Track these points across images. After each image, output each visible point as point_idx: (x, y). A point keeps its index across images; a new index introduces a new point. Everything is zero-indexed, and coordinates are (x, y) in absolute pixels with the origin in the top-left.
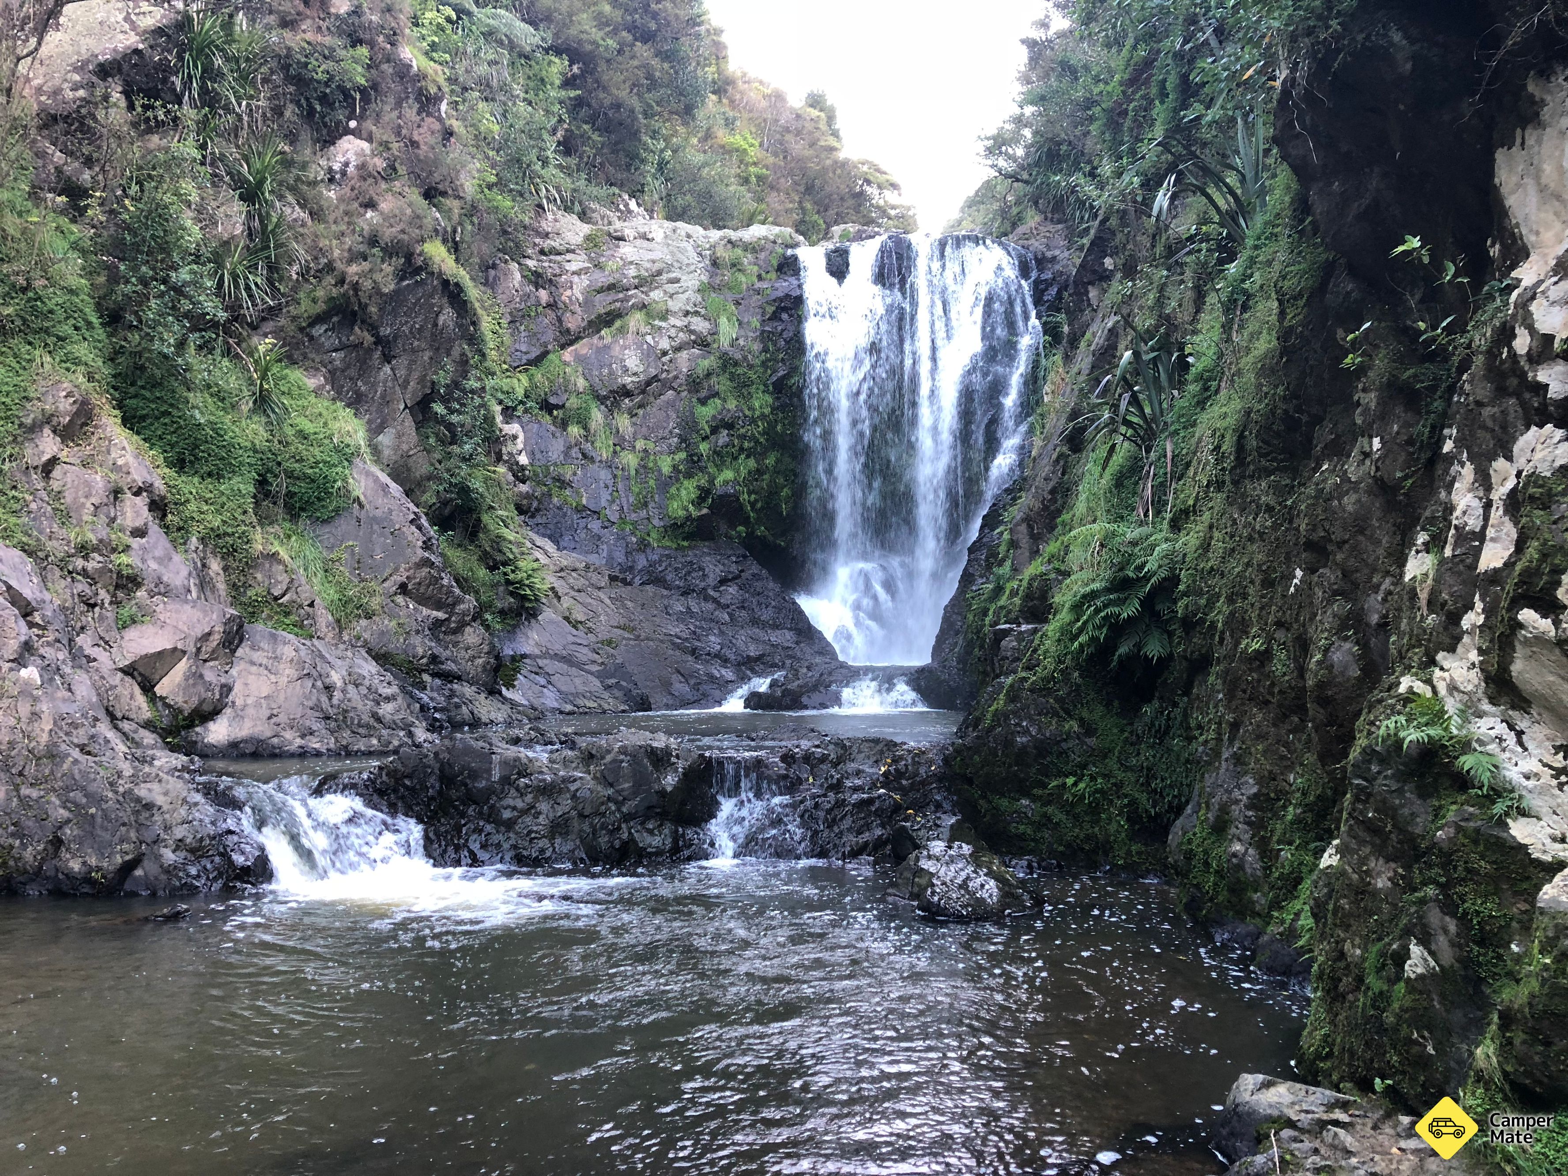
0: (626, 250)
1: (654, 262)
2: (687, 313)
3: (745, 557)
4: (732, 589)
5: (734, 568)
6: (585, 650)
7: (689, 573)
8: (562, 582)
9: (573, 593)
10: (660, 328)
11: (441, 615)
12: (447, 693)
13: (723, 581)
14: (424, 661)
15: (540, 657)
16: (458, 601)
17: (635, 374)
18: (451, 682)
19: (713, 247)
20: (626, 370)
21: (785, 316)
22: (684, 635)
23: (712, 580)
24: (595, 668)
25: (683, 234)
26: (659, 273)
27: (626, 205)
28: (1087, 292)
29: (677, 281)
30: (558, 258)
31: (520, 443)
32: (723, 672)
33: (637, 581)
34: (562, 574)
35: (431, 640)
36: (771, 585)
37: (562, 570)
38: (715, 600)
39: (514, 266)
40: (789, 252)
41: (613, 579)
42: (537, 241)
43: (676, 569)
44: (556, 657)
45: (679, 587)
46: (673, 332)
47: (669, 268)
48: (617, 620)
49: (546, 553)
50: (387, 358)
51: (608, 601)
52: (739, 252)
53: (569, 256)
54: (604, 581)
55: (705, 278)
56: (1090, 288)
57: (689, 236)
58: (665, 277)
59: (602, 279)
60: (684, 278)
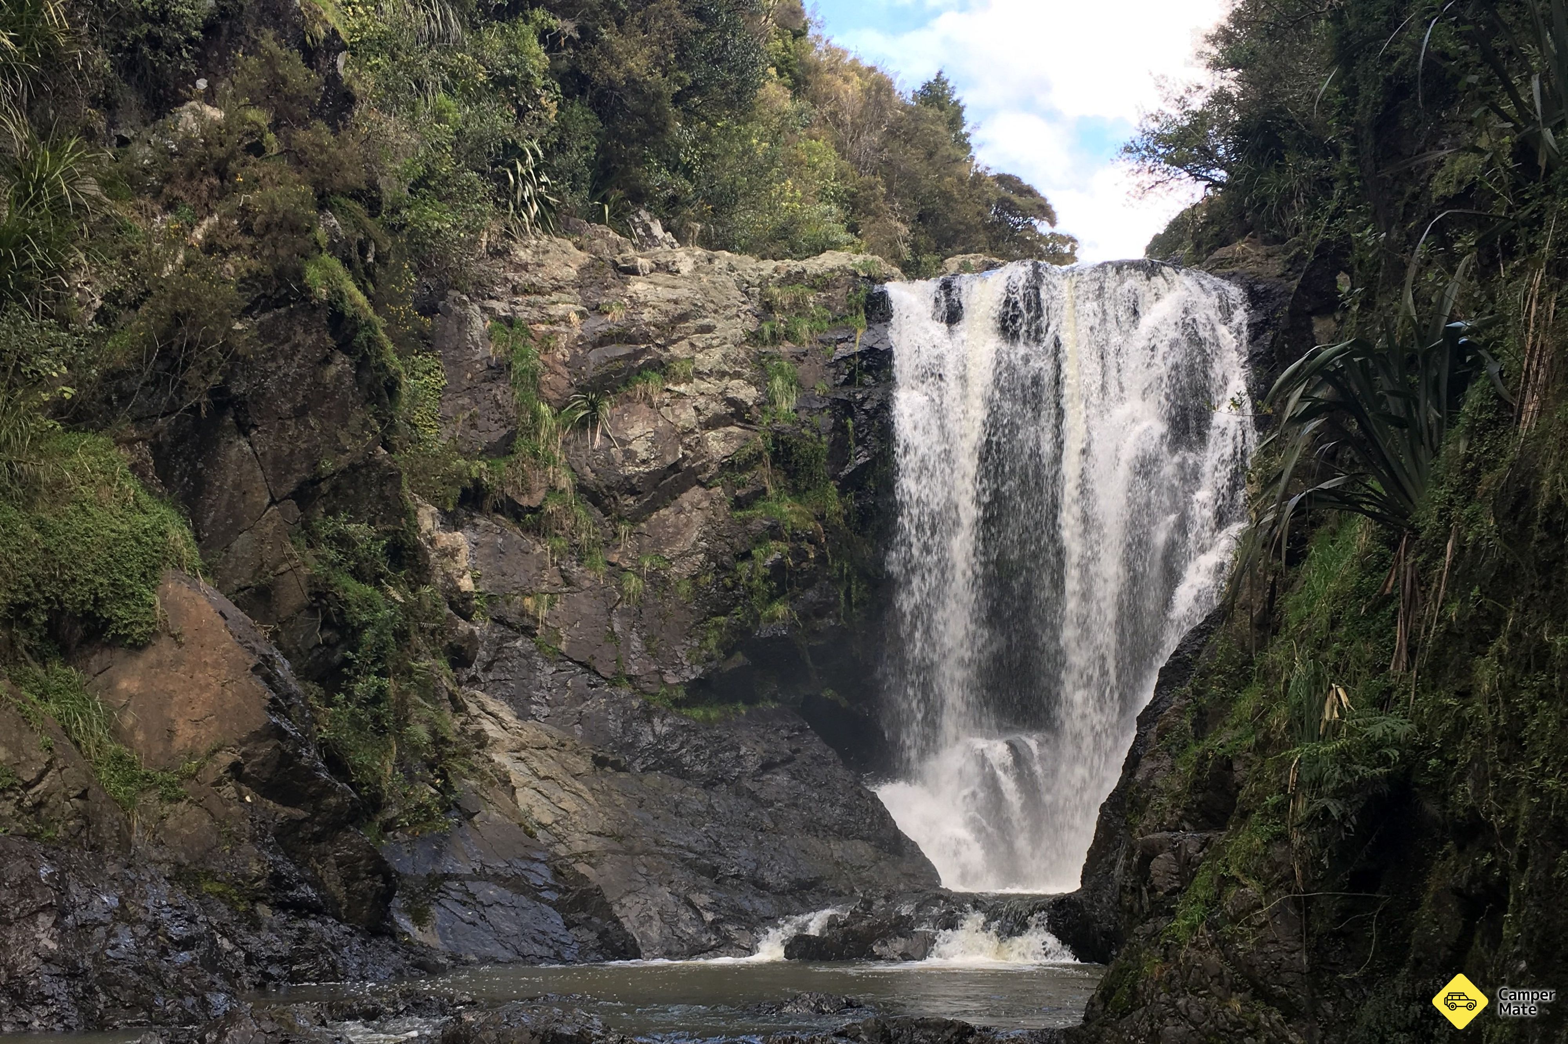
0: (638, 287)
1: (676, 302)
2: (722, 375)
3: (802, 730)
4: (782, 779)
5: (786, 748)
6: (541, 869)
7: (715, 753)
8: (521, 766)
9: (536, 782)
10: (681, 395)
11: (300, 813)
12: (295, 933)
13: (767, 766)
14: (261, 883)
15: (471, 878)
16: (327, 790)
17: (644, 462)
18: (306, 916)
19: (763, 283)
20: (630, 455)
21: (868, 379)
22: (699, 848)
23: (751, 764)
24: (553, 896)
25: (724, 265)
26: (684, 317)
27: (647, 229)
28: (1310, 326)
29: (708, 329)
30: (539, 299)
31: (463, 560)
32: (757, 902)
33: (638, 766)
34: (523, 754)
35: (275, 852)
36: (840, 772)
37: (524, 747)
38: (752, 795)
39: (474, 309)
40: (877, 288)
41: (600, 762)
42: (510, 275)
43: (698, 748)
44: (497, 878)
45: (700, 775)
46: (701, 402)
47: (697, 310)
48: (602, 821)
49: (500, 721)
50: (243, 429)
51: (588, 796)
52: (799, 289)
53: (555, 297)
54: (583, 765)
55: (751, 325)
56: (1314, 319)
57: (732, 269)
58: (691, 324)
59: (599, 325)
60: (719, 326)
